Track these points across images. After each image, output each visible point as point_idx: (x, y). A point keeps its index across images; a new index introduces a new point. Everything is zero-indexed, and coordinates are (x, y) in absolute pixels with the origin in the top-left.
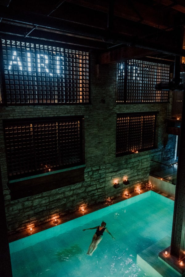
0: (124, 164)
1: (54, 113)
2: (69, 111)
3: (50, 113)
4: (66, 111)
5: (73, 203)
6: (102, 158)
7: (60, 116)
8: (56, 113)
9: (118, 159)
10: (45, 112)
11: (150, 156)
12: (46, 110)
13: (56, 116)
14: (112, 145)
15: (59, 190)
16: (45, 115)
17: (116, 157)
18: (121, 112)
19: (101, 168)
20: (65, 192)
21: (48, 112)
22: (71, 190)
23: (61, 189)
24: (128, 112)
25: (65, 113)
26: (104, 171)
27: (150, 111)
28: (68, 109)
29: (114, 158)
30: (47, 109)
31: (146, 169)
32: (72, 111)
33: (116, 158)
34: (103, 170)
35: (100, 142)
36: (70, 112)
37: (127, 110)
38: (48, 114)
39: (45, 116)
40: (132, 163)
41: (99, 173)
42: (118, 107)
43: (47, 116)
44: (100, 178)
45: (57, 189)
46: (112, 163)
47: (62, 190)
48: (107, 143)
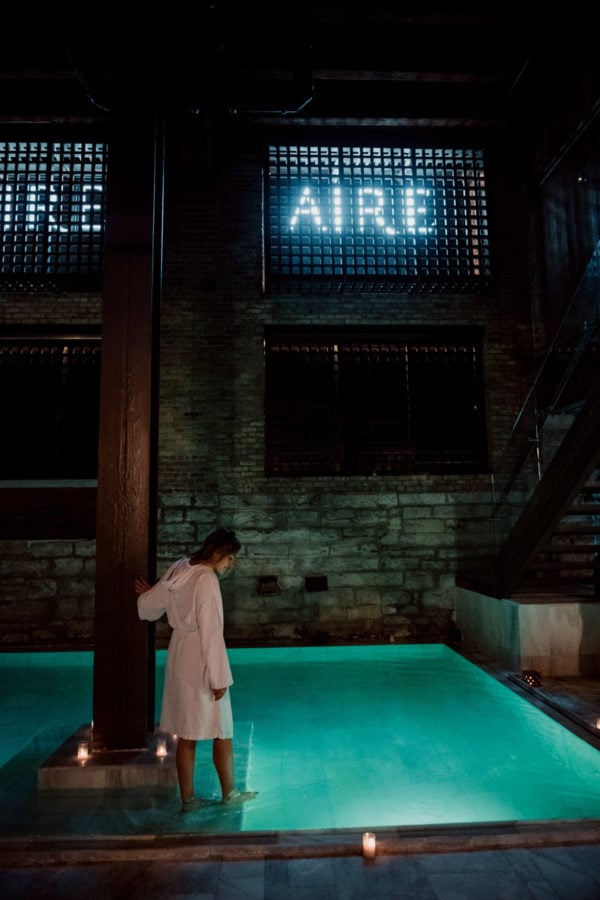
0: (304, 507)
1: (37, 316)
2: (84, 310)
3: (27, 316)
4: (74, 310)
5: (80, 603)
6: (203, 469)
7: (57, 322)
8: (43, 316)
9: (278, 485)
10: (12, 310)
11: (451, 500)
12: (15, 307)
13: (44, 321)
14: (243, 430)
15: (33, 546)
16: (12, 318)
17: (266, 476)
18: (284, 322)
19: (198, 503)
20: (57, 558)
21: (21, 312)
22: (74, 556)
23: (40, 545)
24: (316, 322)
25: (71, 315)
26: (211, 519)
27: (428, 322)
28: (82, 305)
29: (257, 477)
30: (18, 304)
31: (432, 552)
32: (94, 311)
33: (266, 480)
34: (208, 512)
35: (197, 414)
36: (88, 313)
37: (310, 316)
38: (22, 316)
39: (12, 322)
40: (350, 514)
41: (188, 519)
42: (268, 306)
43: (19, 322)
44: (192, 540)
45: (30, 543)
46: (251, 494)
47: (45, 549)
48: (225, 419)
